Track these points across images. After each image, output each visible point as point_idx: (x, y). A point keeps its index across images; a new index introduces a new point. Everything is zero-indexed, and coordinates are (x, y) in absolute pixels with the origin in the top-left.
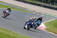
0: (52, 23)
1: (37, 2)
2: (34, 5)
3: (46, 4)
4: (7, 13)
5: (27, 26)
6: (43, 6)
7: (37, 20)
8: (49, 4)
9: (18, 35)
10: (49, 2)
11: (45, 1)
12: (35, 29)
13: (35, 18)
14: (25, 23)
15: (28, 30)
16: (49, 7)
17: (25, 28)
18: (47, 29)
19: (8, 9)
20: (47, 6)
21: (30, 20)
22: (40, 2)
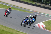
0: (50, 22)
1: (37, 3)
2: (35, 6)
3: (45, 5)
4: (8, 12)
5: (23, 23)
6: (42, 7)
7: (32, 18)
8: (48, 5)
9: (20, 33)
10: (48, 3)
11: (44, 3)
12: (30, 25)
13: (30, 16)
14: (22, 20)
15: (24, 26)
16: (48, 8)
17: (22, 25)
18: (46, 28)
19: (9, 9)
20: (46, 7)
21: (26, 18)
22: (40, 3)
